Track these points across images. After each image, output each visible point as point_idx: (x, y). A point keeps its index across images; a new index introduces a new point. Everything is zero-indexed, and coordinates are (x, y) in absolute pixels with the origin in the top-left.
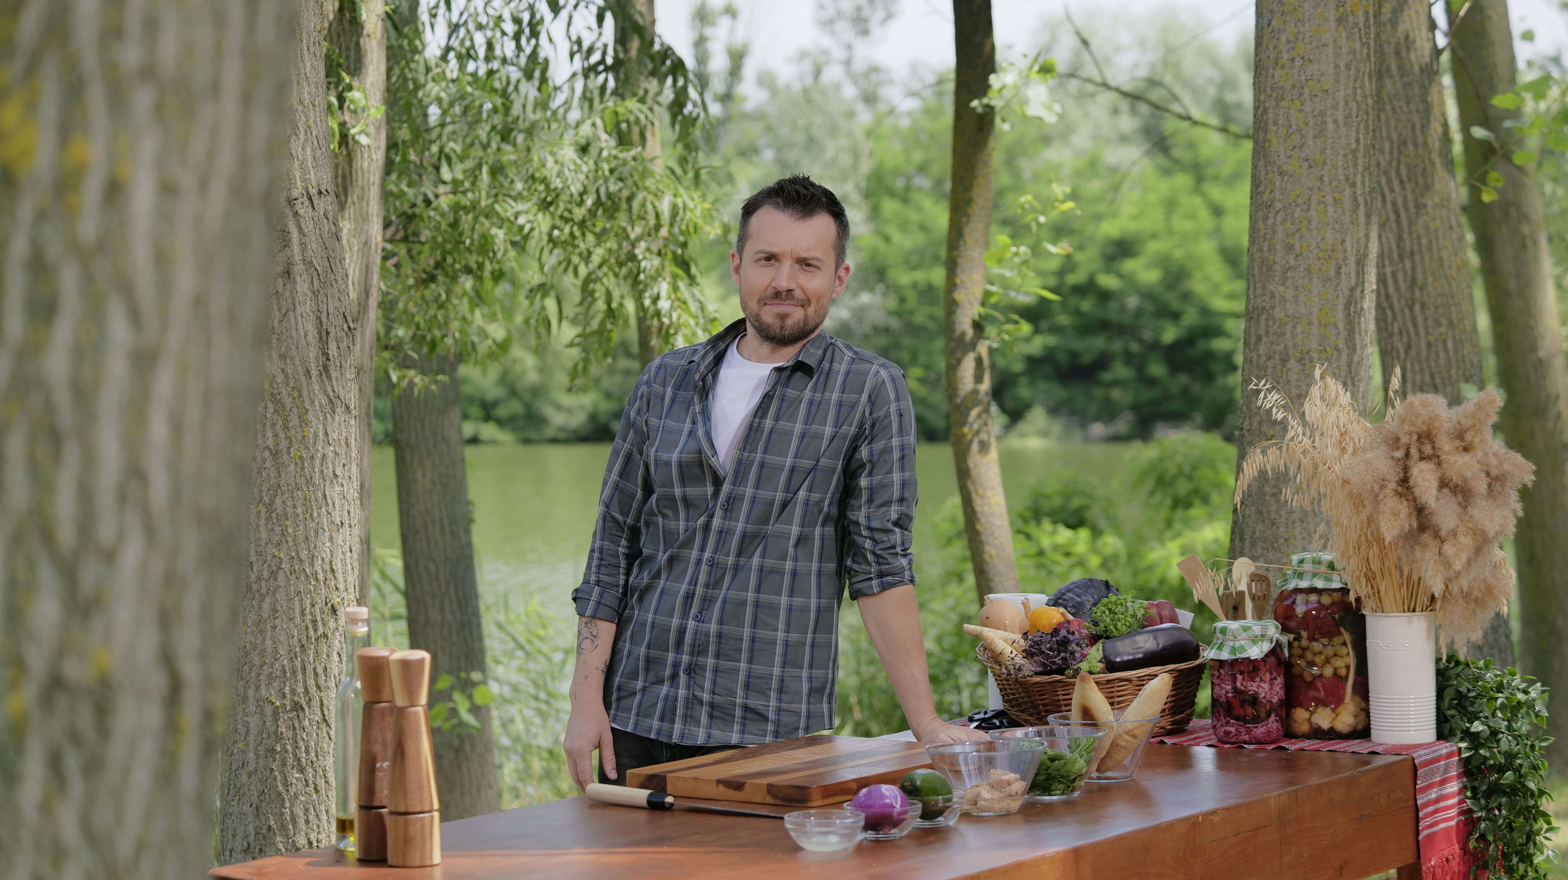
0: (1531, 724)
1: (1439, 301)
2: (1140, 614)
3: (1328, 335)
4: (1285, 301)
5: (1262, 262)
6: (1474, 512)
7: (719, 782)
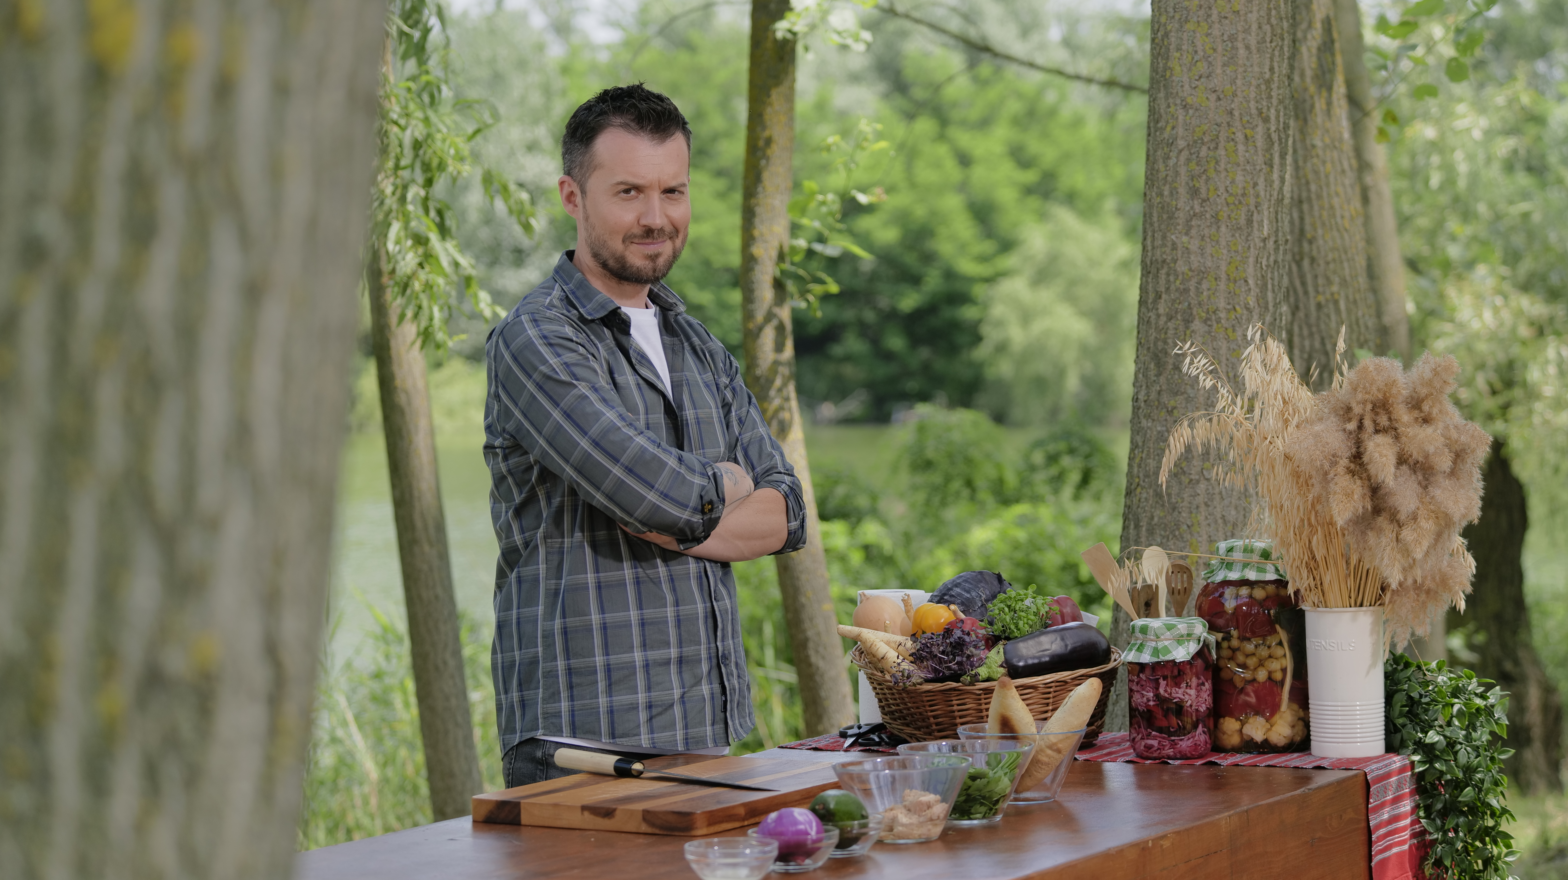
0: (1492, 733)
1: (1330, 257)
2: (1043, 611)
3: (1237, 291)
4: (1189, 253)
5: (1163, 208)
6: (1437, 492)
7: (584, 808)
